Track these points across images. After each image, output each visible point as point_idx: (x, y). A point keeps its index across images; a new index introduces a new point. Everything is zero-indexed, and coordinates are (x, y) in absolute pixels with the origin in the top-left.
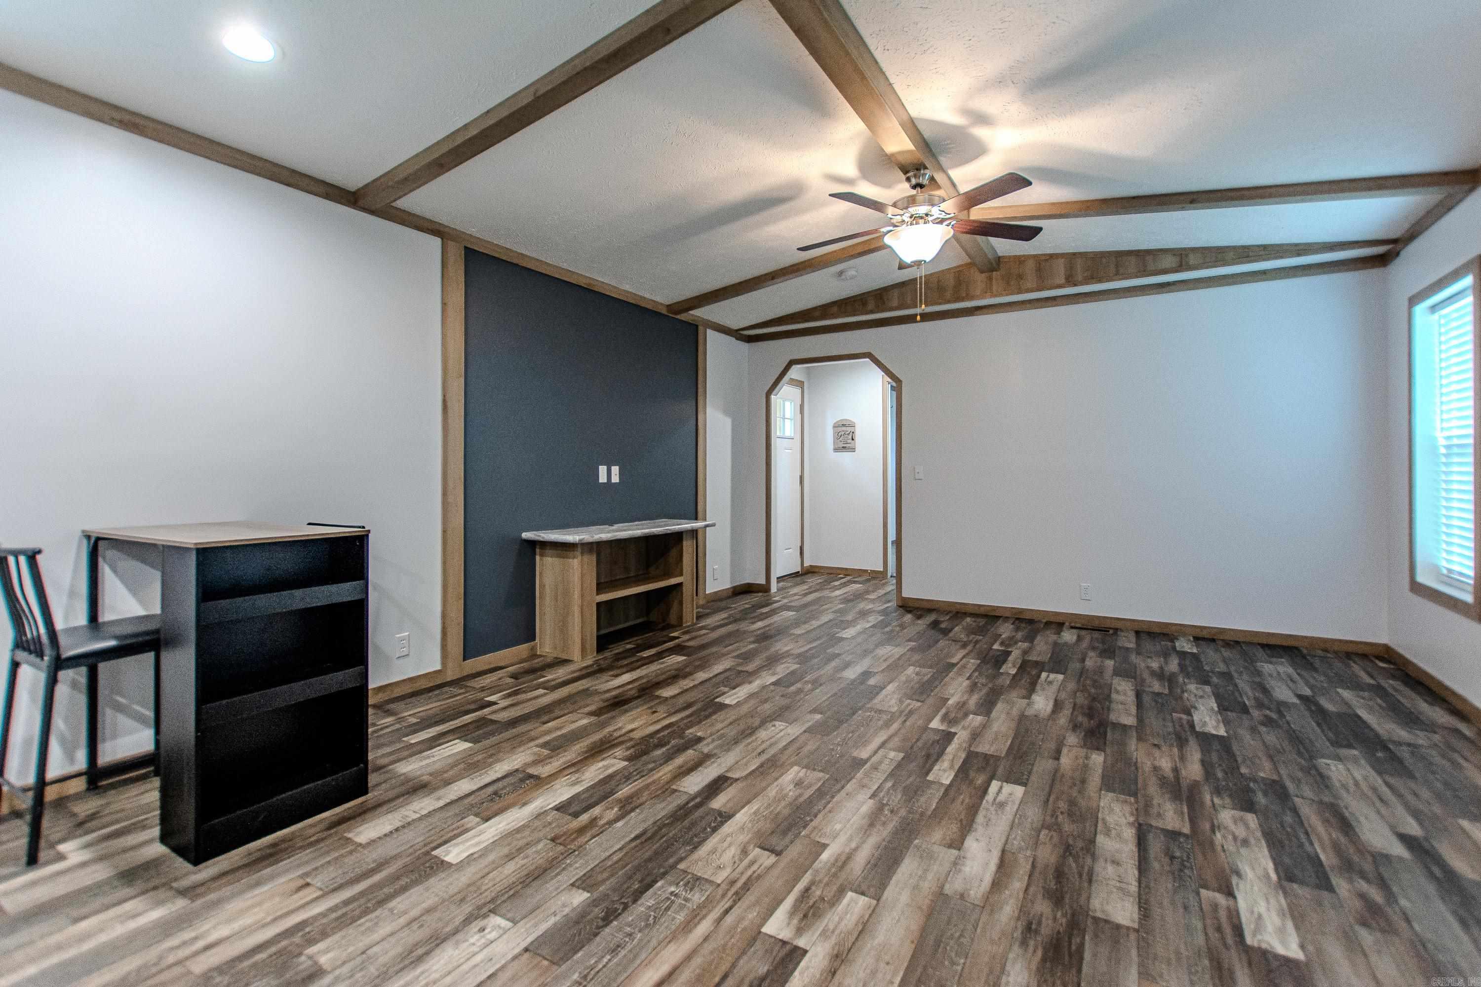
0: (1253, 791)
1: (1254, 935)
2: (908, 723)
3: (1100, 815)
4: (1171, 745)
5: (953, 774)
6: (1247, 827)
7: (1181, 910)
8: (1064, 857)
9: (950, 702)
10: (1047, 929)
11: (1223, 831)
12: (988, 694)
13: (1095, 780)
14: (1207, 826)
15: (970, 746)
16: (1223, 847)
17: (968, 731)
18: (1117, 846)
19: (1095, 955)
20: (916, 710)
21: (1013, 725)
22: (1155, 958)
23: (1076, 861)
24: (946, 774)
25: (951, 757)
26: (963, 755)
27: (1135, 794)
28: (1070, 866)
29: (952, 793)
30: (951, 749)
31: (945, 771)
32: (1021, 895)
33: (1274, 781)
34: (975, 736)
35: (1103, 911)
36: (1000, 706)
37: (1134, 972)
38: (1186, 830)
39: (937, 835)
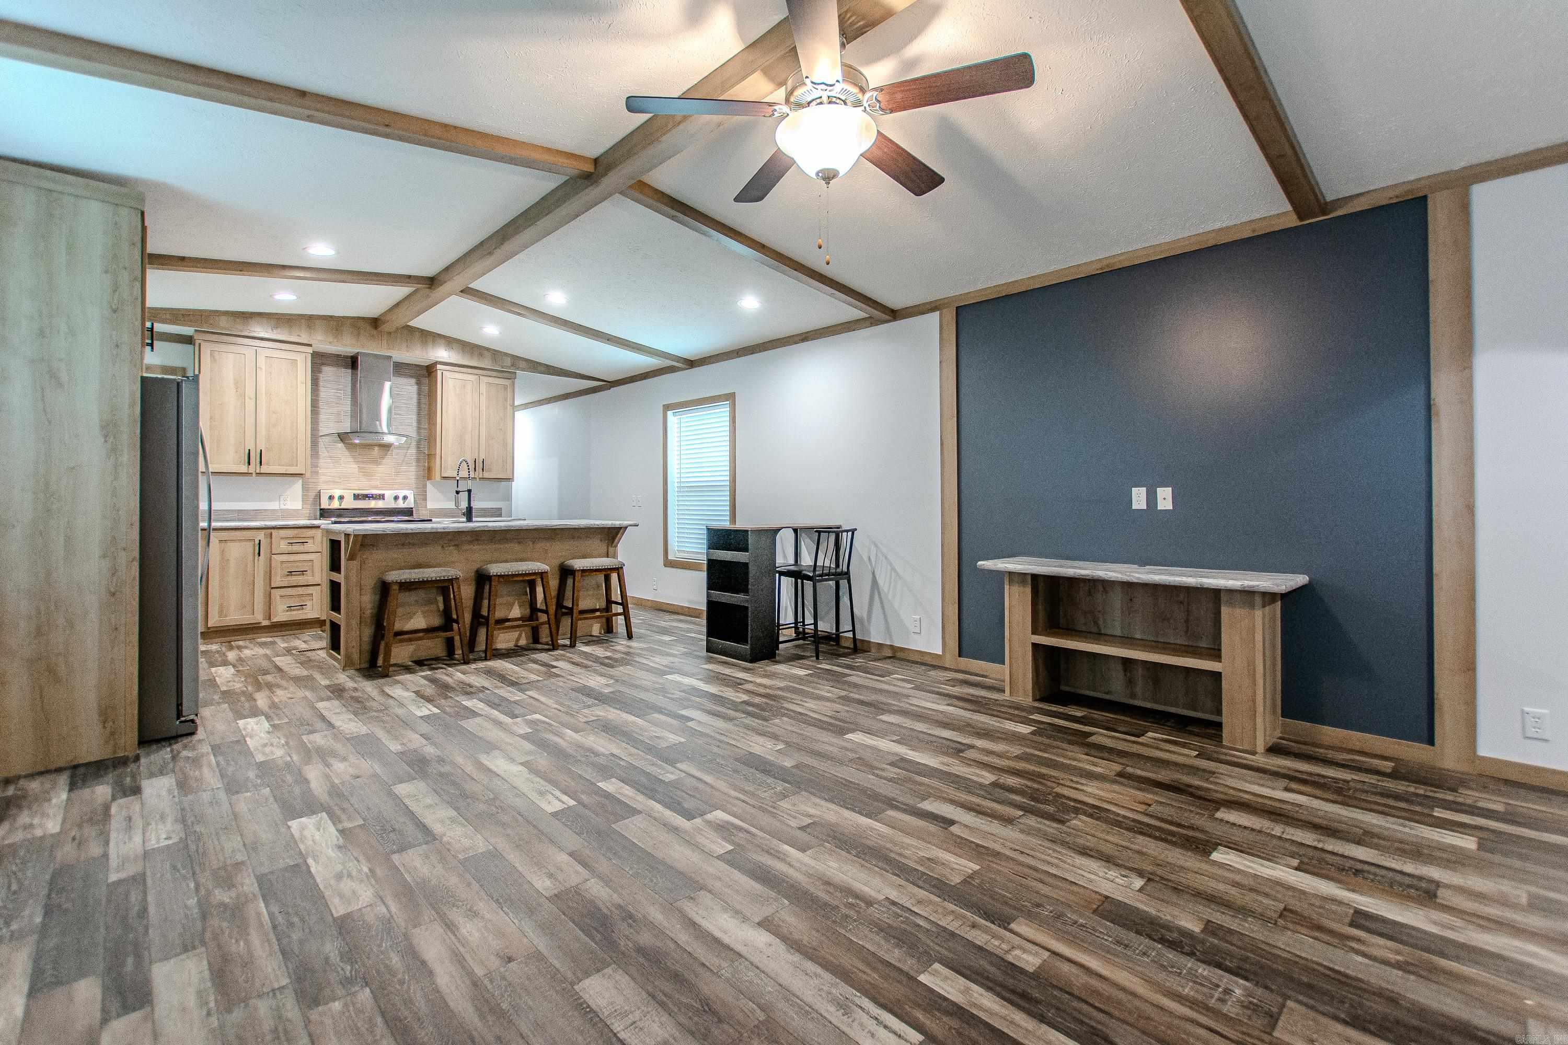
4: (343, 783)
6: (341, 896)
10: (623, 928)
38: (396, 858)
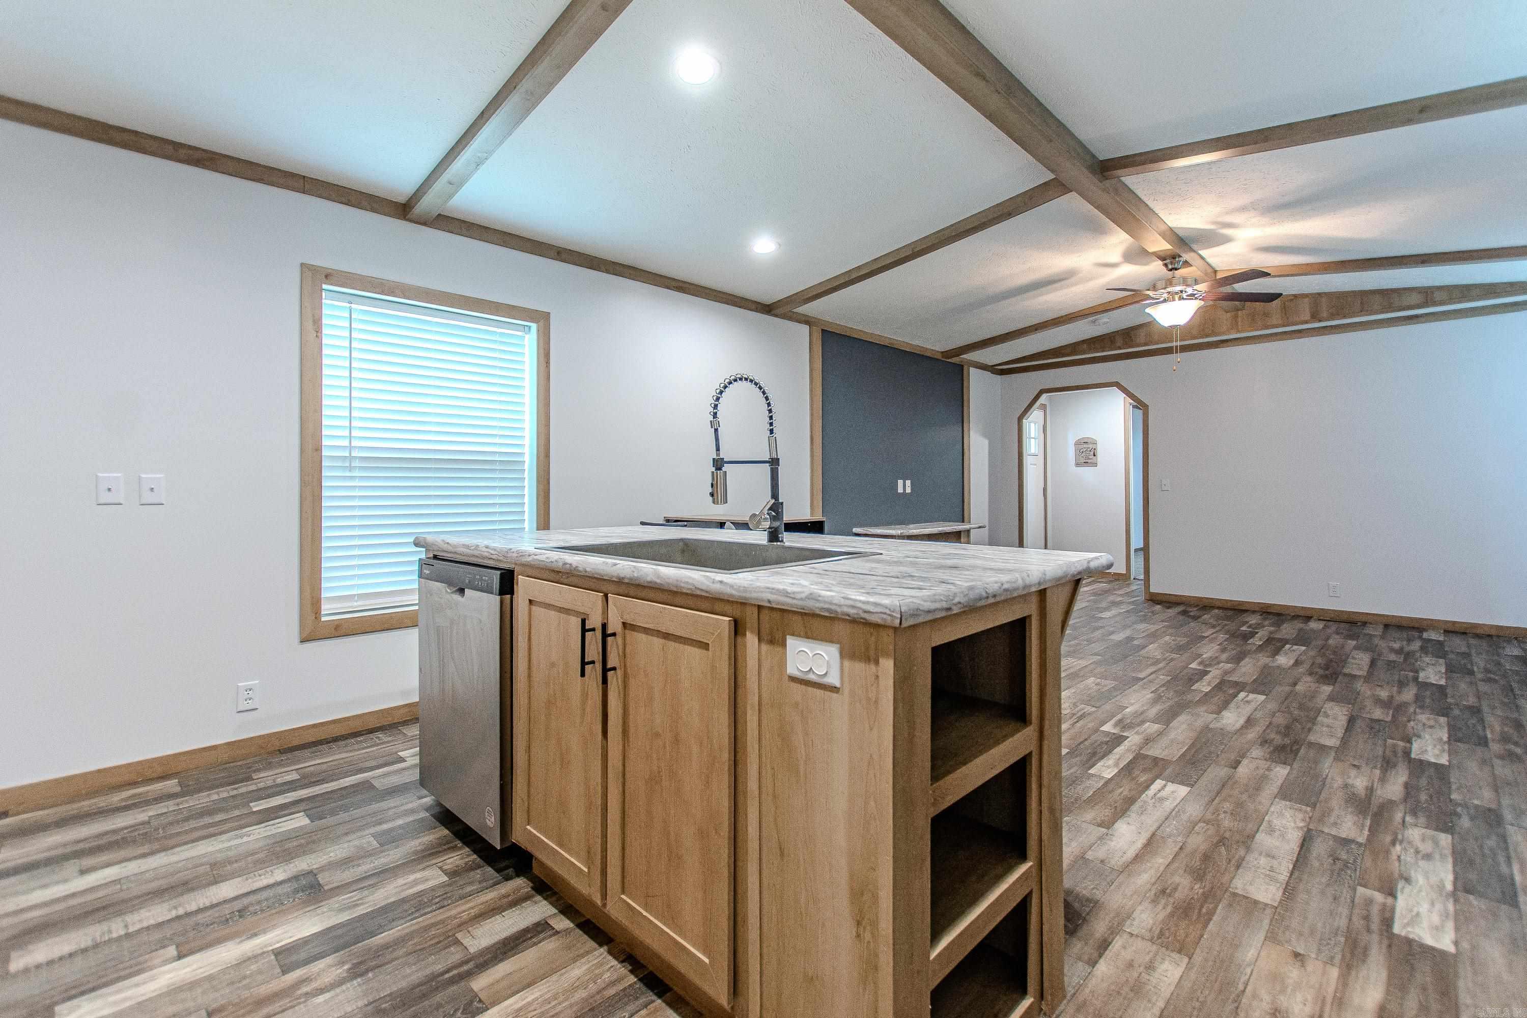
0: (1459, 816)
1: (1405, 926)
2: (1078, 725)
3: (1267, 818)
5: (1116, 771)
7: (1331, 899)
8: (1216, 845)
9: (1128, 710)
11: (1404, 844)
12: (1171, 707)
13: (1272, 788)
14: (1388, 839)
15: (1141, 748)
16: (1399, 857)
17: (1141, 736)
18: (1277, 844)
19: (1224, 919)
20: (1089, 714)
21: (1193, 735)
22: (1287, 928)
23: (1228, 850)
24: (1109, 770)
25: (1118, 756)
26: (1130, 757)
27: (1314, 806)
28: (1220, 854)
29: (1111, 786)
30: (1119, 750)
31: (1108, 767)
32: (1162, 869)
33: (1490, 810)
34: (1148, 741)
35: (1244, 889)
36: (1183, 718)
37: (1261, 936)
39: (1089, 815)
